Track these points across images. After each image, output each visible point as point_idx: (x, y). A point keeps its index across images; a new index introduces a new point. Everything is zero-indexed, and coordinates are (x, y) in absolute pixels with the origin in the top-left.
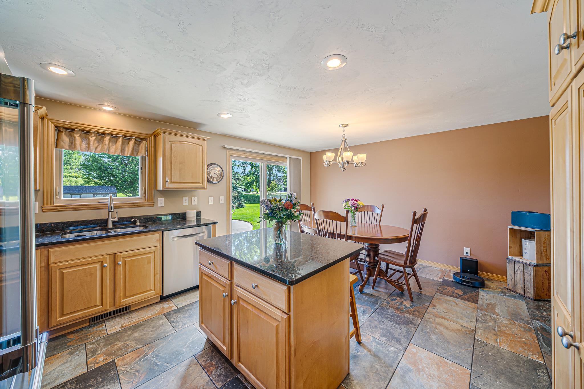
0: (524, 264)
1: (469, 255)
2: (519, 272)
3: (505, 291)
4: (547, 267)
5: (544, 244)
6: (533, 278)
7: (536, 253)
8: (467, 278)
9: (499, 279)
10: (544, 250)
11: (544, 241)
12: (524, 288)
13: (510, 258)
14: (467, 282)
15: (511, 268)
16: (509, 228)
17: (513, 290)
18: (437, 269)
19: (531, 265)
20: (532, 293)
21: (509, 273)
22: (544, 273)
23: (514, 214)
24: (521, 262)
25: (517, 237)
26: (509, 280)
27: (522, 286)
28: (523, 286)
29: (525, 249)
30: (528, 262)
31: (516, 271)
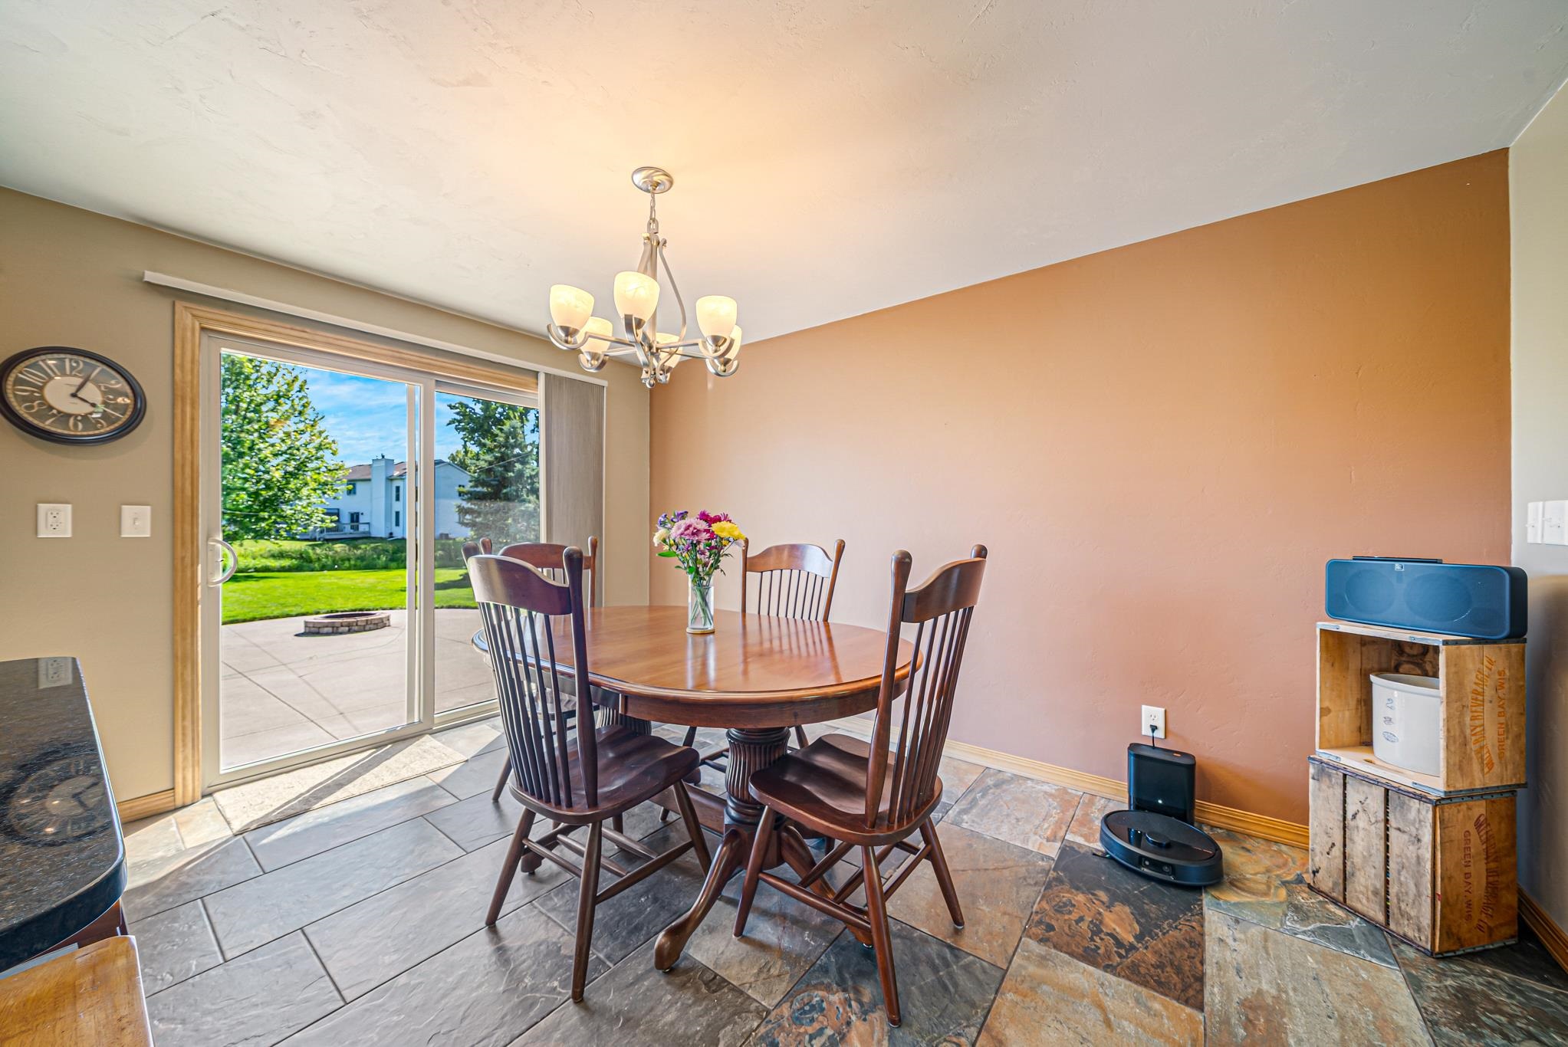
0: (1387, 791)
1: (1160, 734)
2: (1361, 822)
3: (1303, 898)
4: (1484, 802)
5: (1476, 699)
6: (1428, 856)
7: (1442, 743)
8: (1154, 843)
9: (1272, 832)
10: (1476, 727)
11: (1474, 687)
12: (1387, 892)
13: (1324, 758)
14: (1156, 865)
15: (1327, 799)
16: (1322, 630)
17: (1334, 895)
18: (1046, 788)
19: (1421, 798)
20: (1426, 921)
21: (1320, 824)
22: (1473, 831)
23: (1335, 568)
24: (1374, 782)
25: (1348, 668)
26: (1318, 849)
27: (1378, 886)
28: (1380, 885)
29: (1388, 720)
30: (1406, 781)
31: (1349, 816)
